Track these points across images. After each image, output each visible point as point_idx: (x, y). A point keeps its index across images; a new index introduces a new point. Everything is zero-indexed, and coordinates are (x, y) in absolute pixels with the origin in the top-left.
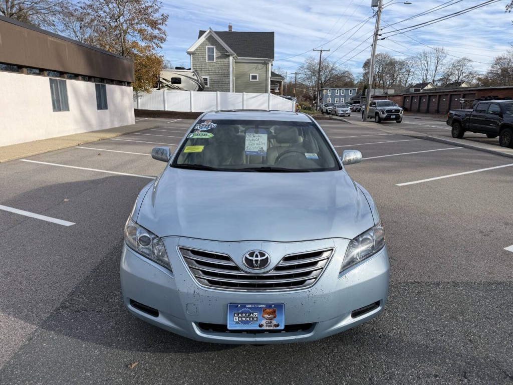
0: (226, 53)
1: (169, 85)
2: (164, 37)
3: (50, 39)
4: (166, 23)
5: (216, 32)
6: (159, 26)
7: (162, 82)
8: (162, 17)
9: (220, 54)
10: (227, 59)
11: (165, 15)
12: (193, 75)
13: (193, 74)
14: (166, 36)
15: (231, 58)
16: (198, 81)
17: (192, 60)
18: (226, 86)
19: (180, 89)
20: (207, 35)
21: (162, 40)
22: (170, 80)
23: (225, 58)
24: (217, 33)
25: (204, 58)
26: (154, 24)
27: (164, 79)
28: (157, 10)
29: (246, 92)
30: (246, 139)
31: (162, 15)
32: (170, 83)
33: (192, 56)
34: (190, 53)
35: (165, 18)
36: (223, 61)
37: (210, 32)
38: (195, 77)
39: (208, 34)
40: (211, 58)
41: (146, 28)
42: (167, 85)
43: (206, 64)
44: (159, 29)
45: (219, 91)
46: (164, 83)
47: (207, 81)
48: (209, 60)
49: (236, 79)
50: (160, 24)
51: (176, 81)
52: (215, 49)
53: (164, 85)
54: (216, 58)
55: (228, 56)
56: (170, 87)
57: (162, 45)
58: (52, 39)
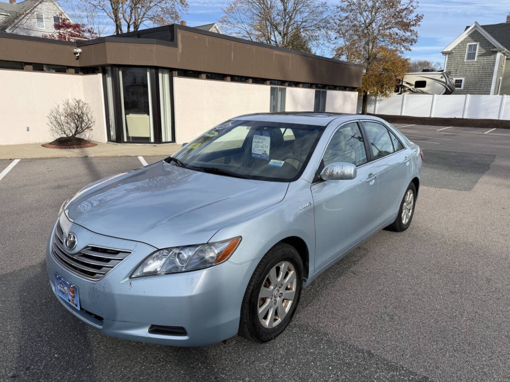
0: (491, 50)
1: (412, 89)
2: (415, 38)
3: (276, 53)
4: (419, 23)
5: (482, 26)
6: (412, 28)
7: (404, 86)
8: (416, 18)
9: (484, 51)
10: (493, 56)
11: (419, 15)
12: (442, 77)
13: (442, 75)
14: (417, 37)
15: (499, 55)
16: (446, 83)
17: (447, 60)
18: (485, 88)
19: (423, 93)
20: (471, 30)
21: (413, 42)
22: (414, 84)
23: (490, 55)
24: (484, 27)
25: (462, 57)
26: (406, 26)
27: (408, 83)
28: (411, 12)
29: (507, 95)
31: (417, 16)
32: (412, 88)
33: (447, 56)
34: (444, 53)
35: (419, 18)
36: (485, 59)
37: (475, 26)
38: (444, 80)
39: (473, 28)
40: (471, 56)
41: (398, 31)
42: (410, 90)
43: (463, 64)
44: (411, 31)
45: (470, 94)
46: (407, 87)
47: (461, 82)
48: (468, 58)
49: (503, 79)
50: (413, 25)
51: (420, 84)
52: (478, 46)
53: (406, 89)
54: (478, 56)
55: (496, 52)
56: (412, 91)
57: (411, 48)
58: (278, 53)
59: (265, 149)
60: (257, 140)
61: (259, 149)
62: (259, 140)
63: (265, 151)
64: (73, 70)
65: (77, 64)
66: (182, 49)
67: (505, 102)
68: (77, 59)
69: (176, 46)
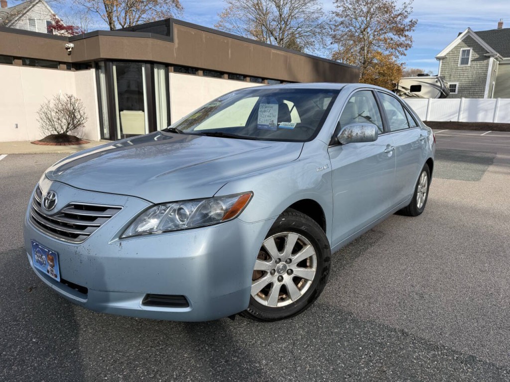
0: (485, 55)
1: (407, 94)
2: (410, 43)
3: (274, 51)
4: (414, 28)
5: (476, 33)
6: (406, 33)
7: (400, 91)
8: (410, 23)
9: (477, 56)
10: (486, 61)
11: (414, 20)
12: (437, 82)
13: (436, 80)
14: (411, 42)
15: (492, 60)
16: (441, 87)
17: (441, 65)
18: (479, 93)
19: (418, 97)
20: (463, 36)
21: (408, 46)
22: (409, 88)
23: (484, 60)
24: (478, 33)
25: (456, 62)
26: (400, 31)
27: (403, 88)
28: (406, 17)
29: (501, 98)
30: (260, 110)
31: (411, 21)
32: (408, 92)
33: (441, 61)
34: (439, 59)
35: (413, 24)
36: (479, 64)
37: (468, 32)
38: (439, 84)
40: (465, 61)
41: (393, 37)
42: (405, 94)
43: (457, 68)
44: (405, 36)
45: (466, 97)
47: (455, 87)
48: (462, 63)
49: (496, 84)
50: (408, 30)
51: (416, 88)
52: (471, 51)
53: (402, 93)
54: (472, 61)
55: (489, 57)
57: (406, 52)
58: (275, 52)
59: (273, 119)
60: (263, 110)
61: (265, 119)
62: (266, 109)
63: (273, 121)
64: (65, 66)
65: (69, 60)
66: (179, 44)
67: (499, 104)
68: (69, 54)
69: (172, 40)
